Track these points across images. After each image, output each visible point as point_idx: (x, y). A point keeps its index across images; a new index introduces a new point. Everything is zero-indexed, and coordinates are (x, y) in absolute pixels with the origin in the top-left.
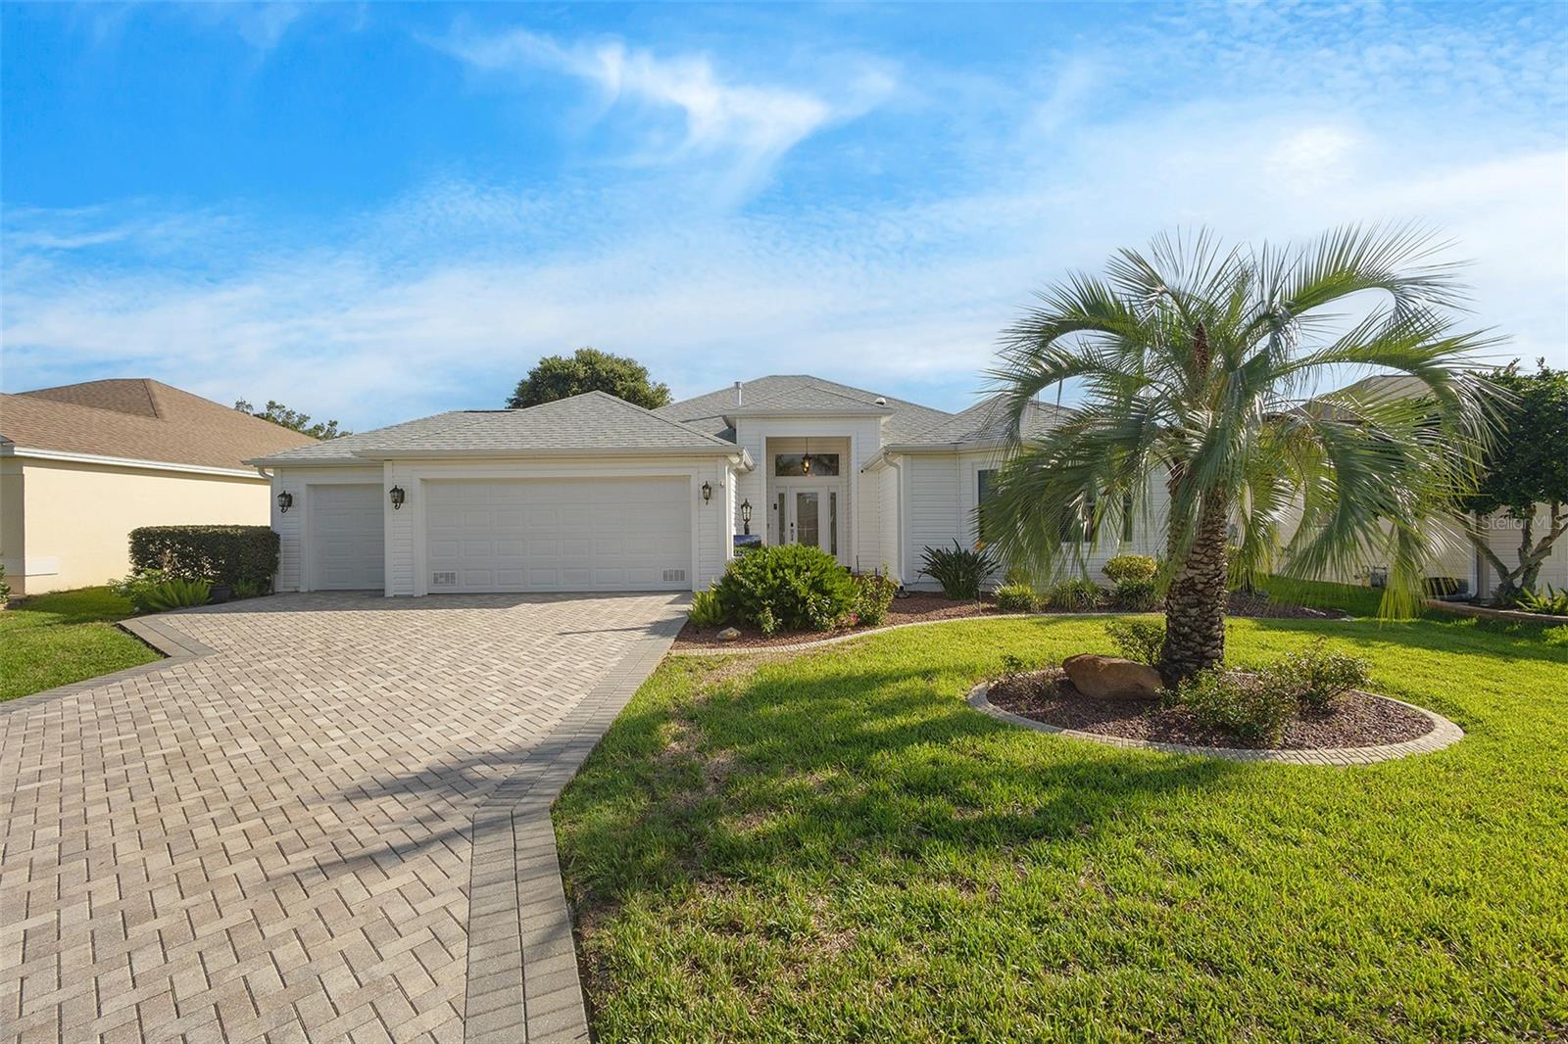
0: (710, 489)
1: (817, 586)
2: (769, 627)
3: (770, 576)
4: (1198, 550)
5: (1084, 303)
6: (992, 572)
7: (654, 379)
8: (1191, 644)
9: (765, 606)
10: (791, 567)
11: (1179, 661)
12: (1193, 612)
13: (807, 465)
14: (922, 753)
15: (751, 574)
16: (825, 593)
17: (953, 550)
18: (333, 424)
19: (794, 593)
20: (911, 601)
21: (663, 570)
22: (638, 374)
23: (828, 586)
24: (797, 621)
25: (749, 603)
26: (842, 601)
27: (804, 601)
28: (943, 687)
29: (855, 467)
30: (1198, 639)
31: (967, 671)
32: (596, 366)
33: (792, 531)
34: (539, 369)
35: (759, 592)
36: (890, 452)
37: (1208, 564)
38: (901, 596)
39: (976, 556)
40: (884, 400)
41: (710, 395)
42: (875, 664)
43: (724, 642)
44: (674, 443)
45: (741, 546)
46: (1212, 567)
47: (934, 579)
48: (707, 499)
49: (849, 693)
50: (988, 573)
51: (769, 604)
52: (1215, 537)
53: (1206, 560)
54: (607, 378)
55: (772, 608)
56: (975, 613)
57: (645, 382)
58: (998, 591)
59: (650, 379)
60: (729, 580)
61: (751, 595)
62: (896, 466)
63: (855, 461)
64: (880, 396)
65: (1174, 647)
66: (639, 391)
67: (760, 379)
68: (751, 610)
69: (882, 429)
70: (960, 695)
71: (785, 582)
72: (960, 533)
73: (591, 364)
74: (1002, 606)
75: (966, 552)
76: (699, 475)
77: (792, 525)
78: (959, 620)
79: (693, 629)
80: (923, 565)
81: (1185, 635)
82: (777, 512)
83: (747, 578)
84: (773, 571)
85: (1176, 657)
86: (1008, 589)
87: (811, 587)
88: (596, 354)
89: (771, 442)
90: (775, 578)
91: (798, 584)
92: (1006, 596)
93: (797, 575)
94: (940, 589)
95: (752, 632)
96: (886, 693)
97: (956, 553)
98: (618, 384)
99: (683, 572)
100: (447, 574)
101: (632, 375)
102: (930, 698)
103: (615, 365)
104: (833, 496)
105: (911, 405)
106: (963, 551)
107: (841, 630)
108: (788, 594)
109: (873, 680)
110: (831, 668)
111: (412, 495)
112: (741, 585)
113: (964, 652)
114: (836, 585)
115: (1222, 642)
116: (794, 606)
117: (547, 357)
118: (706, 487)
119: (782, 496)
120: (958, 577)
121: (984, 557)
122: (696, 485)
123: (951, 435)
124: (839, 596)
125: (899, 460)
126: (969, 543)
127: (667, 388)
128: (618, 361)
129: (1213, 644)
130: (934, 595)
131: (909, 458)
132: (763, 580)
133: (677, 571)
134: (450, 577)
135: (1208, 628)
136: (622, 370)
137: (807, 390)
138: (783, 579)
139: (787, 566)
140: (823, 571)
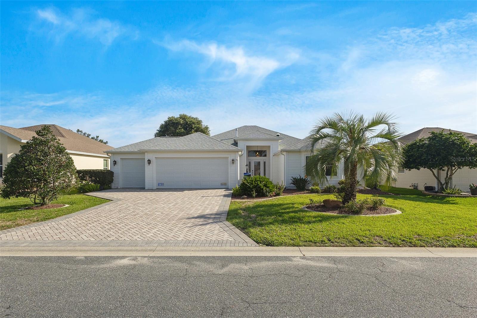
1: (265, 185)
2: (254, 195)
3: (254, 183)
4: (351, 176)
5: (328, 123)
6: (309, 183)
7: (204, 124)
8: (349, 196)
9: (253, 190)
10: (259, 181)
11: (346, 200)
12: (349, 189)
13: (258, 154)
14: (292, 214)
15: (249, 182)
16: (268, 187)
17: (299, 178)
18: (98, 137)
19: (260, 187)
20: (288, 191)
21: (220, 183)
22: (199, 122)
23: (268, 186)
24: (261, 194)
25: (249, 189)
26: (271, 189)
27: (262, 189)
28: (296, 206)
29: (271, 154)
30: (350, 195)
31: (302, 204)
32: (186, 120)
33: (253, 173)
34: (167, 120)
35: (251, 187)
36: (282, 151)
37: (353, 179)
38: (285, 190)
39: (305, 179)
40: (279, 134)
41: (227, 132)
42: (281, 202)
43: (243, 199)
44: (224, 148)
45: (246, 175)
46: (354, 180)
47: (294, 186)
48: (233, 163)
49: (275, 207)
50: (308, 184)
51: (254, 190)
52: (354, 173)
53: (352, 178)
54: (190, 124)
55: (255, 190)
56: (304, 193)
57: (202, 125)
58: (310, 188)
59: (203, 124)
60: (243, 184)
61: (249, 187)
62: (284, 155)
63: (272, 153)
64: (278, 133)
65: (346, 197)
66: (200, 128)
67: (242, 127)
68: (249, 191)
69: (279, 143)
70: (300, 207)
71: (258, 184)
72: (301, 173)
73: (184, 119)
74: (311, 192)
75: (303, 178)
76: (231, 157)
77: (253, 171)
78: (300, 195)
79: (234, 196)
80: (291, 181)
81: (348, 194)
83: (248, 183)
84: (255, 182)
85: (346, 199)
86: (313, 187)
87: (264, 186)
88: (186, 116)
89: (248, 147)
90: (255, 183)
91: (261, 185)
92: (312, 189)
93: (261, 183)
94: (295, 188)
95: (250, 196)
96: (284, 207)
97: (300, 178)
98: (193, 125)
99: (226, 183)
100: (162, 183)
101: (197, 123)
102: (293, 207)
103: (192, 119)
104: (265, 163)
105: (287, 136)
106: (302, 178)
107: (271, 196)
108: (258, 187)
109: (280, 205)
110: (270, 203)
111: (153, 161)
112: (247, 185)
113: (301, 200)
114: (270, 185)
115: (356, 196)
116: (260, 190)
117: (170, 117)
118: (233, 160)
119: (250, 163)
120: (300, 185)
121: (307, 179)
122: (230, 160)
123: (299, 146)
124: (271, 188)
125: (284, 153)
126: (303, 176)
127: (208, 127)
128: (193, 118)
129: (354, 196)
130: (294, 190)
131: (287, 153)
132: (252, 184)
133: (224, 183)
134: (162, 184)
135: (352, 193)
136: (194, 121)
137: (257, 132)
138: (257, 184)
139: (258, 181)
140: (267, 182)
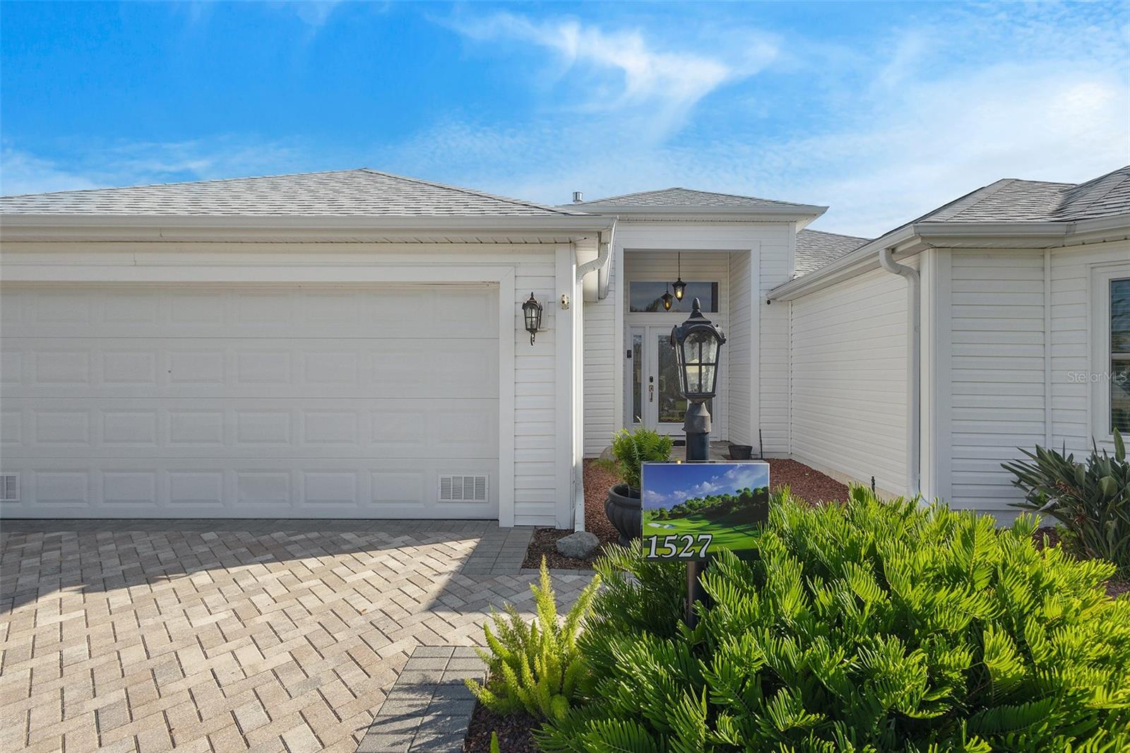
0: (540, 309)
21: (441, 476)
29: (755, 297)
33: (651, 388)
48: (533, 330)
76: (517, 282)
77: (651, 380)
82: (631, 361)
99: (480, 482)
118: (530, 304)
119: (638, 340)
122: (510, 302)
131: (945, 253)
133: (468, 479)
